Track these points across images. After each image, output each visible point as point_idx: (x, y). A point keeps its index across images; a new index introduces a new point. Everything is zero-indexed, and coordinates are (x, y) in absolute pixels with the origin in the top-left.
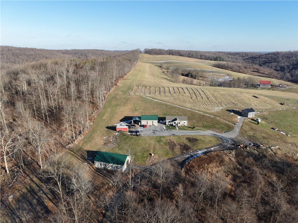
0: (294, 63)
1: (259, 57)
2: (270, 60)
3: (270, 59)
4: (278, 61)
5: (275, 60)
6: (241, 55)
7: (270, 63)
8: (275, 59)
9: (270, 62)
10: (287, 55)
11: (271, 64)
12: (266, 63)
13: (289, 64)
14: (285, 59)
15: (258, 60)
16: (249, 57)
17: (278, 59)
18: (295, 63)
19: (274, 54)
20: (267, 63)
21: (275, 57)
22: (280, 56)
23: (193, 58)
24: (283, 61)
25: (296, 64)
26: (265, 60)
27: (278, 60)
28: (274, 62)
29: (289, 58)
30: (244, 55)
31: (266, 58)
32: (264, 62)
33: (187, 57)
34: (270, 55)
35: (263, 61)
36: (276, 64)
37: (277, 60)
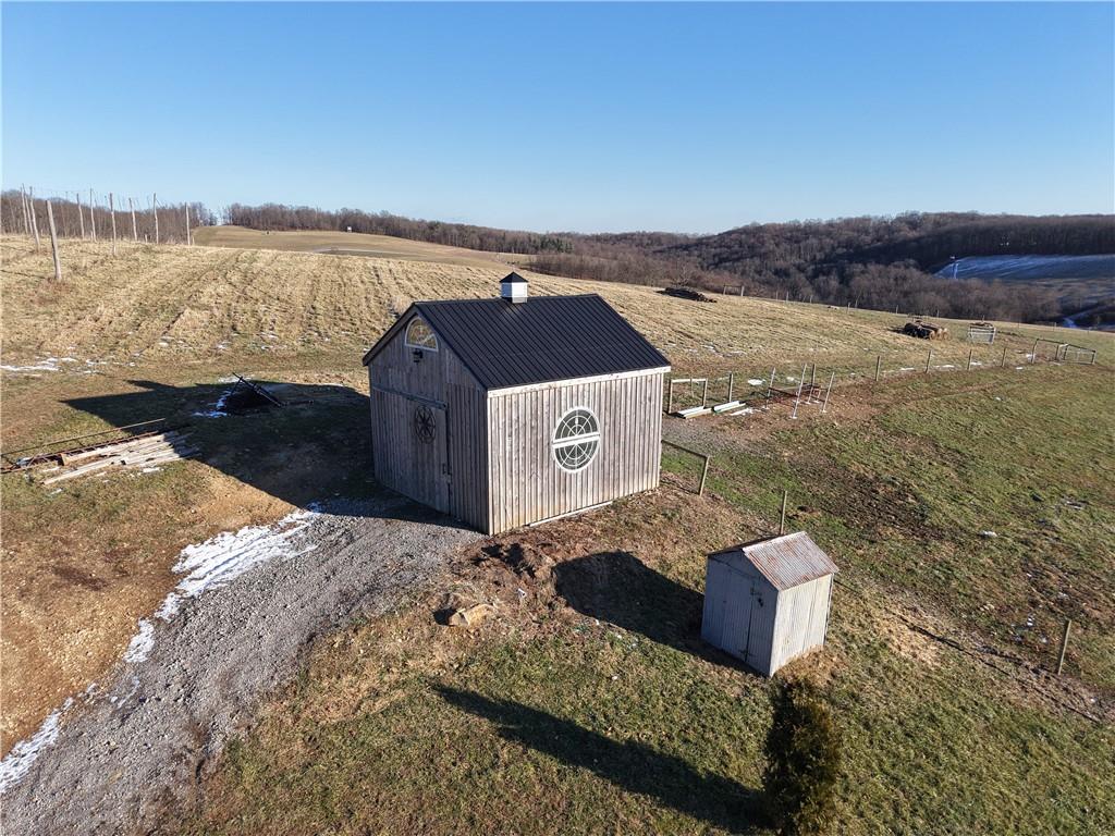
0: (815, 256)
1: (697, 245)
2: (737, 253)
3: (736, 248)
4: (765, 254)
5: (753, 252)
6: (638, 241)
7: (738, 260)
8: (751, 247)
9: (735, 256)
10: (789, 234)
11: (740, 264)
12: (722, 260)
13: (802, 261)
14: (784, 246)
15: (696, 253)
16: (665, 246)
17: (761, 248)
18: (818, 257)
19: (745, 231)
20: (726, 260)
21: (752, 240)
22: (767, 236)
23: (446, 244)
24: (778, 251)
25: (823, 261)
26: (718, 250)
27: (763, 250)
28: (752, 257)
29: (796, 242)
30: (646, 241)
31: (721, 247)
32: (717, 259)
33: (420, 240)
34: (733, 236)
35: (714, 256)
36: (757, 261)
37: (758, 250)
